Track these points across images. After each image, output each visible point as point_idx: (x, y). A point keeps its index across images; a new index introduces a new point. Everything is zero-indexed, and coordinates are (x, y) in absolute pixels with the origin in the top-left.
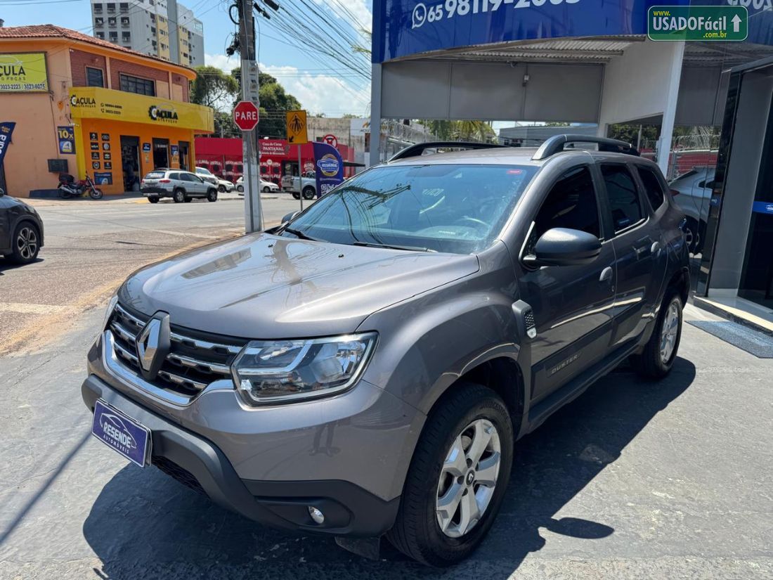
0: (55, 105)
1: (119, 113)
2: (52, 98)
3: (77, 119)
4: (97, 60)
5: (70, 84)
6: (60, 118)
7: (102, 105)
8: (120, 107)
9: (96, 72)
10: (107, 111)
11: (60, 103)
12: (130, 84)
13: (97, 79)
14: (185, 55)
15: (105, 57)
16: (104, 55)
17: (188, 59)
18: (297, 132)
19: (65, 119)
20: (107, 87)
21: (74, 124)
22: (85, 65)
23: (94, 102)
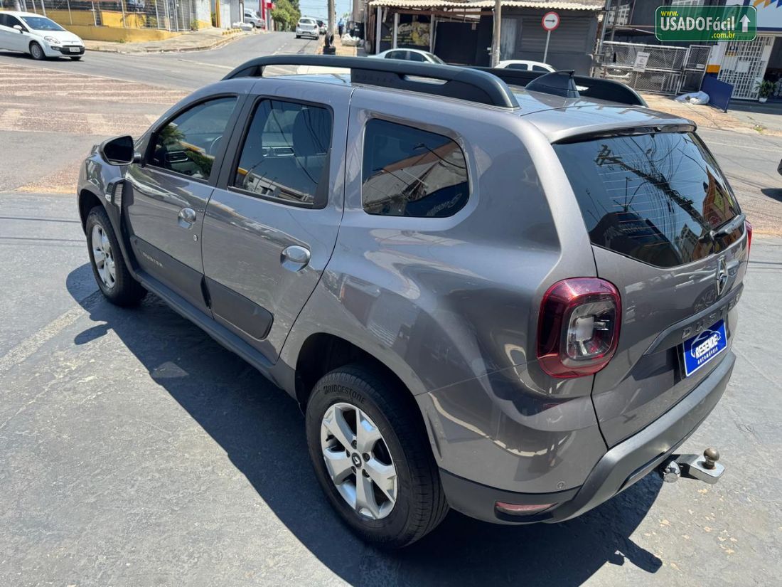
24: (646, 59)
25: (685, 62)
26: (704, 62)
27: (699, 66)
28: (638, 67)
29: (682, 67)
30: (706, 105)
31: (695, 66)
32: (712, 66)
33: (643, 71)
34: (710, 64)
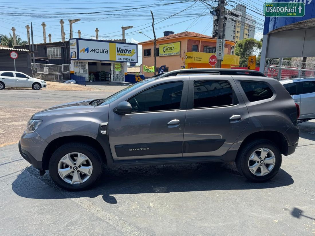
0: (181, 59)
1: (200, 60)
2: (180, 57)
3: (187, 63)
4: (196, 42)
5: (186, 51)
6: (182, 63)
7: (195, 58)
8: (201, 58)
9: (196, 46)
10: (196, 60)
11: (183, 58)
12: (208, 49)
13: (196, 49)
14: (246, 34)
15: (199, 41)
16: (199, 40)
17: (247, 36)
18: (252, 65)
19: (183, 64)
20: (199, 52)
21: (185, 65)
22: (192, 44)
23: (192, 57)
24: (48, 69)
25: (62, 70)
26: (69, 70)
27: (68, 71)
28: (45, 72)
29: (62, 72)
30: (76, 84)
31: (66, 71)
32: (72, 71)
33: (48, 74)
34: (71, 70)
